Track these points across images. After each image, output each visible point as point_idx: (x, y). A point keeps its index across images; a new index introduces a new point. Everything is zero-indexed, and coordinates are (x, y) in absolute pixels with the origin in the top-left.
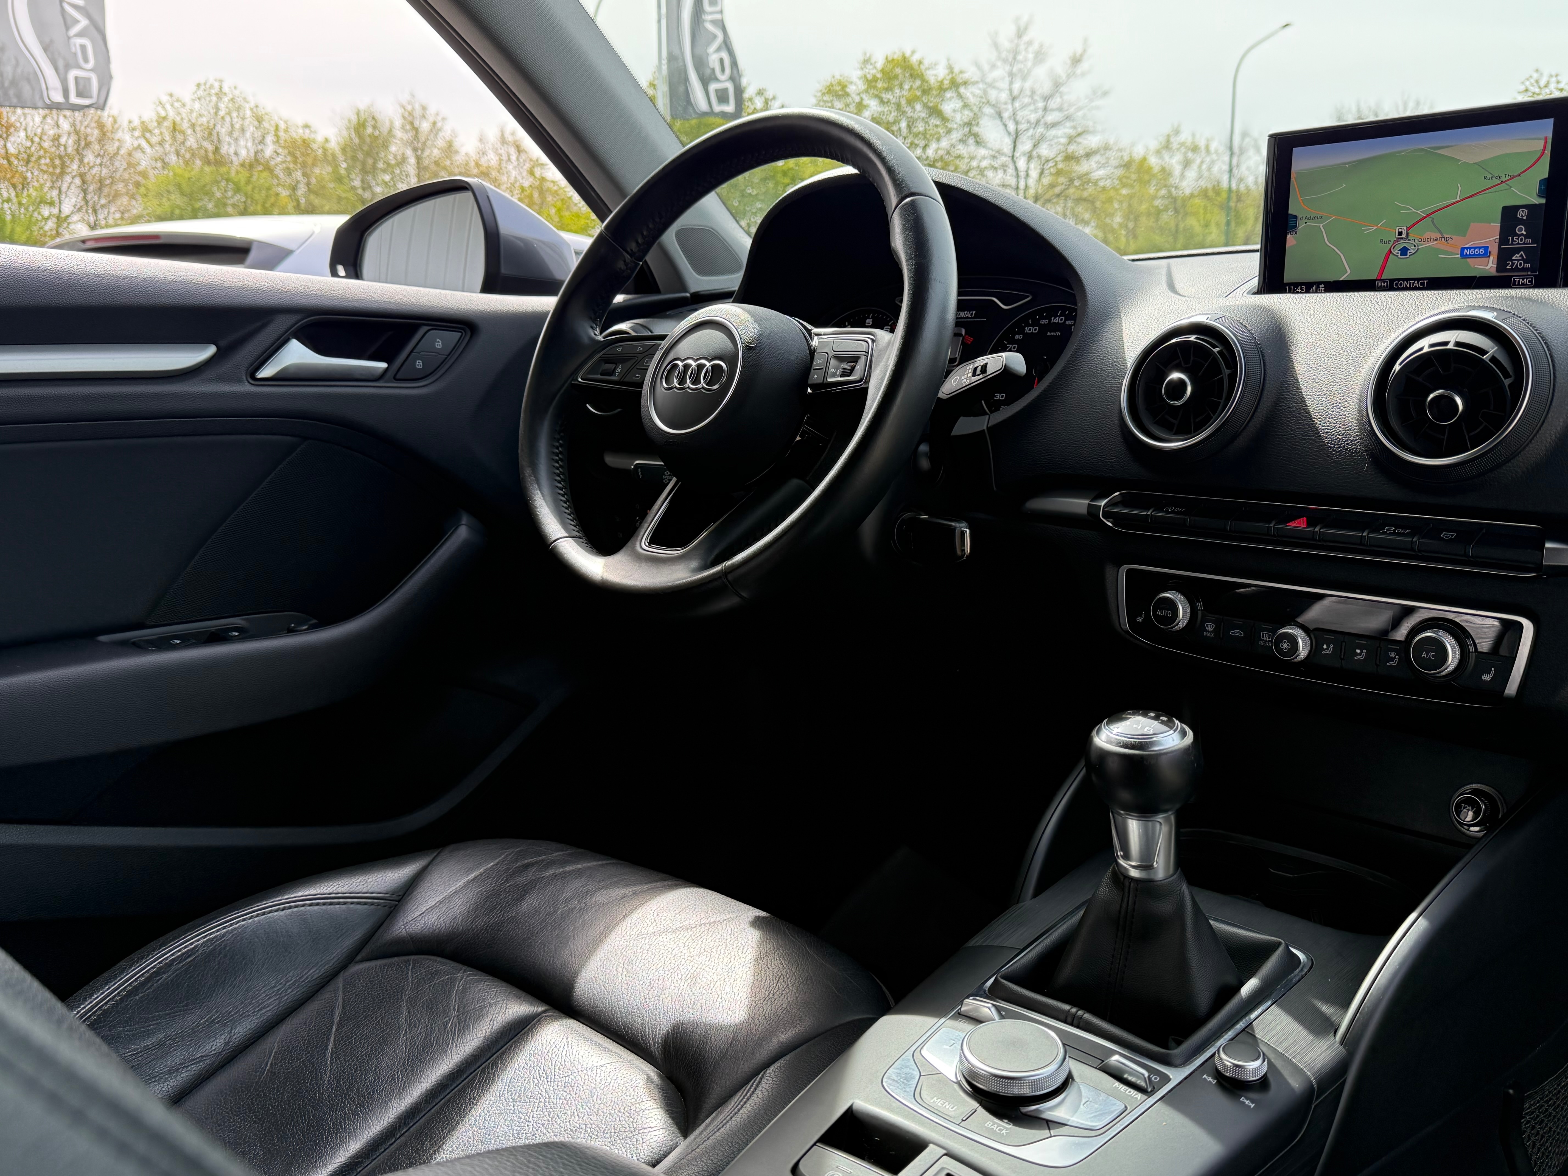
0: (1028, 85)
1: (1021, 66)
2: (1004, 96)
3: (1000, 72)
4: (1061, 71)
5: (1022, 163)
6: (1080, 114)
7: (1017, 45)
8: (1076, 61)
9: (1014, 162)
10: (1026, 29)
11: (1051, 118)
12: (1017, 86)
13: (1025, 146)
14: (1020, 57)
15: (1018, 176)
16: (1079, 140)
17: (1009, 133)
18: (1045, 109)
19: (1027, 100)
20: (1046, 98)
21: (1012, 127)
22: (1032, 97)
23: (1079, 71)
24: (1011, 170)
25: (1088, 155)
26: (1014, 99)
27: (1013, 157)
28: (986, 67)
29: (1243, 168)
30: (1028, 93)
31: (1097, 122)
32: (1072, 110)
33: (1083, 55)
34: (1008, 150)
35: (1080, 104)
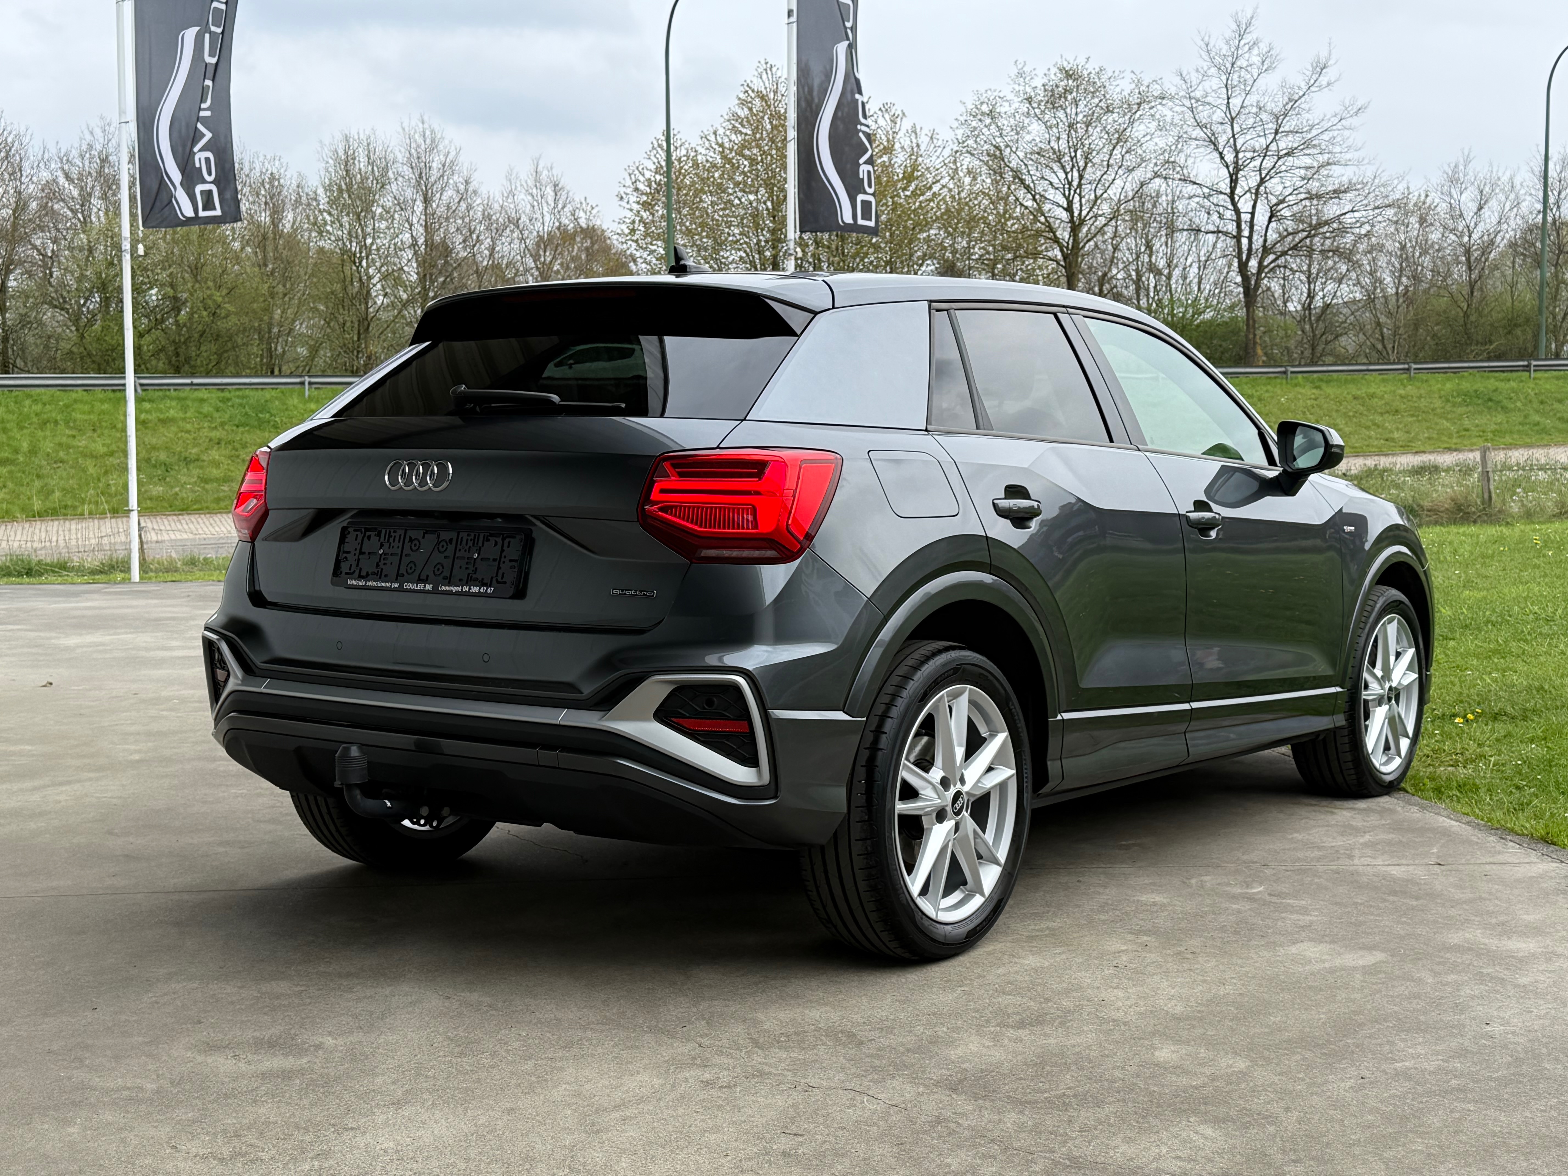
1: (1243, 74)
2: (1219, 115)
3: (1214, 84)
4: (1300, 81)
6: (1326, 136)
7: (1238, 48)
8: (1321, 68)
9: (1234, 204)
10: (1248, 25)
11: (1284, 143)
12: (1236, 103)
13: (1248, 180)
14: (1241, 62)
15: (1238, 222)
16: (1323, 172)
17: (1227, 167)
18: (1276, 132)
19: (1251, 121)
20: (1278, 118)
21: (1229, 157)
22: (1257, 115)
23: (1323, 80)
24: (1229, 214)
25: (1337, 193)
26: (1233, 119)
27: (1232, 196)
28: (1194, 78)
30: (1254, 110)
31: (1349, 147)
32: (1314, 132)
33: (1329, 59)
34: (1225, 187)
35: (1326, 125)
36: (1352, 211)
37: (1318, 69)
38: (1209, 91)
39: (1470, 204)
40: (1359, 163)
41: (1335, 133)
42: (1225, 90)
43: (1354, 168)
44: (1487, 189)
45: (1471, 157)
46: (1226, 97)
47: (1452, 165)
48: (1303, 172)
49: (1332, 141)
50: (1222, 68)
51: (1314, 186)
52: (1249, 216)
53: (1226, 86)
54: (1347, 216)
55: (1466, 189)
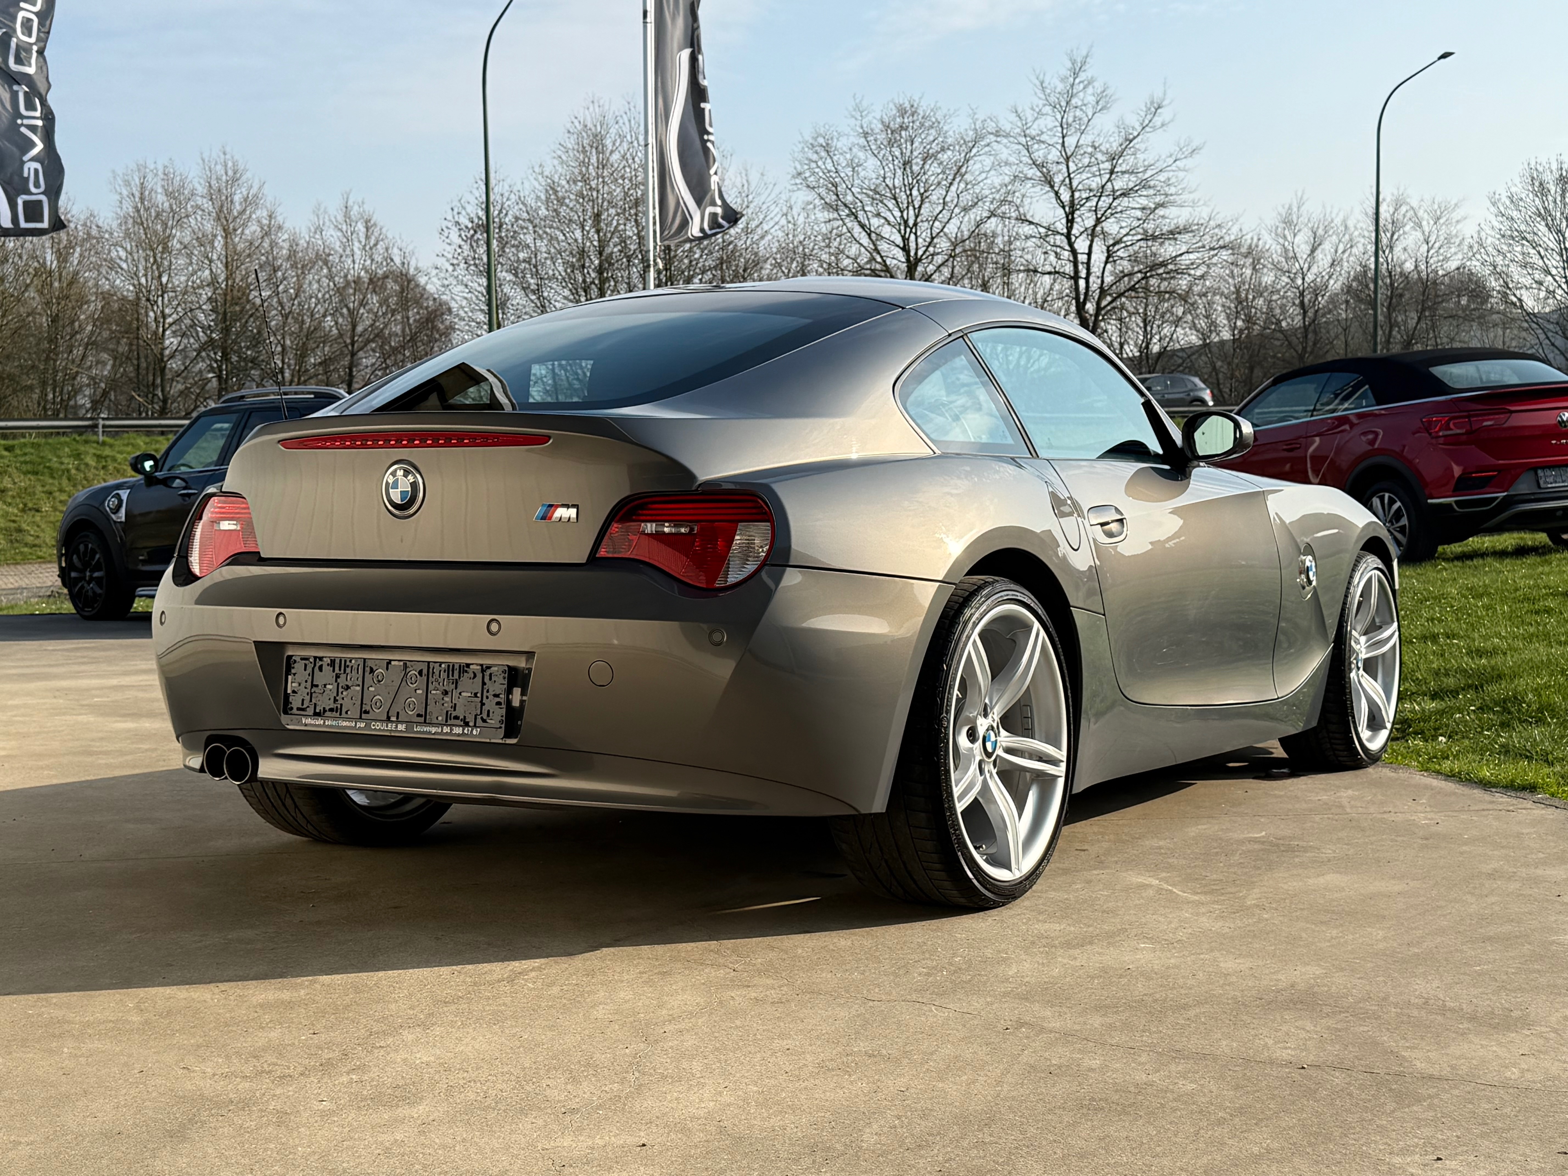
0: (1086, 140)
1: (1078, 113)
2: (1054, 154)
3: (1049, 122)
4: (1134, 122)
5: (1081, 245)
6: (1162, 177)
7: (1072, 85)
8: (1155, 109)
9: (1071, 244)
10: (1084, 63)
11: (1120, 184)
12: (1071, 142)
13: (1085, 220)
14: (1076, 101)
15: (1075, 263)
16: (1160, 213)
17: (1063, 207)
18: (1112, 172)
19: (1086, 161)
20: (1113, 158)
21: (1065, 197)
22: (1091, 155)
23: (1157, 121)
24: (1066, 254)
25: (1173, 234)
26: (1067, 159)
27: (1068, 236)
28: (1029, 115)
29: (1398, 249)
30: (1090, 150)
31: (1183, 189)
32: (1149, 173)
33: (1164, 100)
34: (1061, 227)
35: (1160, 165)
36: (1187, 252)
37: (1153, 110)
38: (1045, 130)
39: (1303, 246)
40: (1194, 204)
41: (1171, 174)
42: (1060, 129)
43: (1190, 209)
44: (1320, 232)
45: (1305, 198)
46: (1061, 135)
47: (1287, 207)
48: (1139, 214)
49: (1167, 183)
50: (1058, 106)
51: (1150, 226)
52: (1086, 256)
53: (1061, 126)
54: (1183, 257)
55: (1299, 231)
